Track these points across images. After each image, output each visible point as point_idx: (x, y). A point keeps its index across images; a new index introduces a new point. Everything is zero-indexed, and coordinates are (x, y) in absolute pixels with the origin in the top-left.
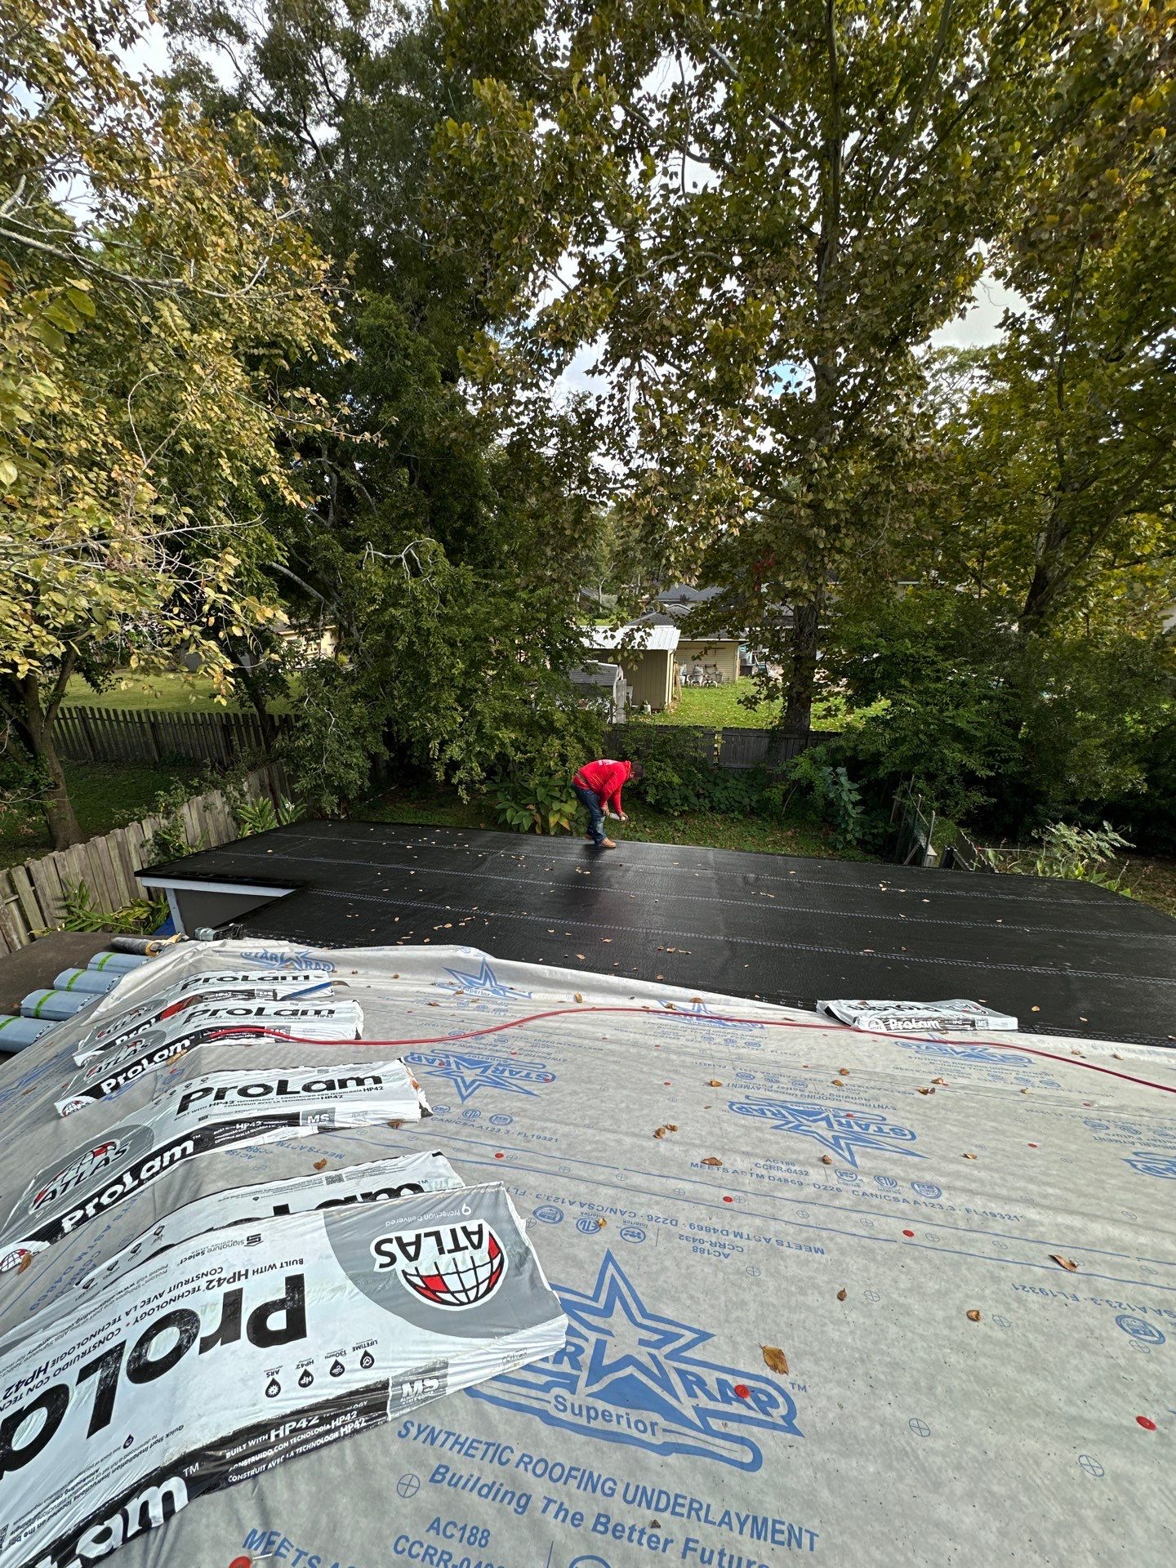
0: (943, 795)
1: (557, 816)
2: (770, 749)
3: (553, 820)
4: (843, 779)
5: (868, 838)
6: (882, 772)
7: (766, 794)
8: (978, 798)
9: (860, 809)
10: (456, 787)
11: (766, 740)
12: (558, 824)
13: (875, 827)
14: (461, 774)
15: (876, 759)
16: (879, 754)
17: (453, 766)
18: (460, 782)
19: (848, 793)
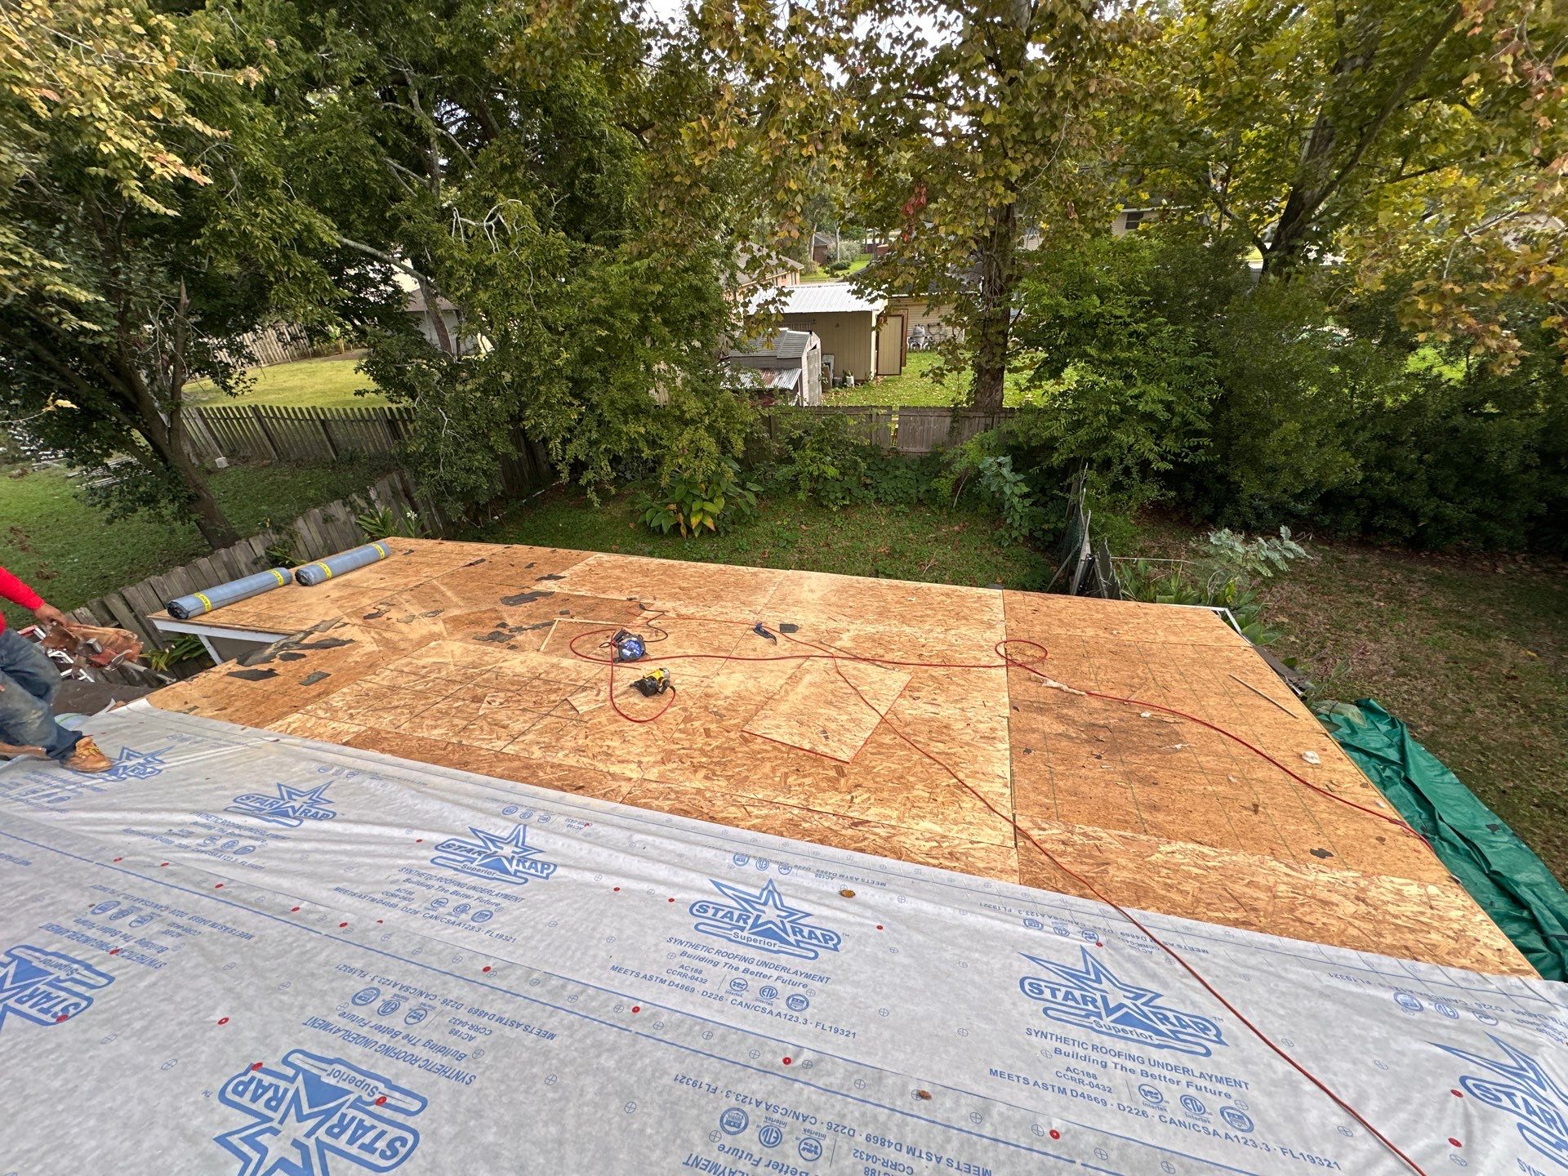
0: (1117, 487)
1: (699, 517)
2: (952, 429)
3: (694, 521)
4: (1005, 471)
5: (1038, 534)
6: (1056, 459)
7: (934, 484)
8: (1152, 492)
9: (1027, 502)
10: (584, 488)
11: (948, 420)
12: (701, 523)
13: (1048, 522)
14: (589, 475)
15: (1049, 446)
16: (1055, 439)
17: (578, 467)
18: (589, 483)
19: (1012, 486)
